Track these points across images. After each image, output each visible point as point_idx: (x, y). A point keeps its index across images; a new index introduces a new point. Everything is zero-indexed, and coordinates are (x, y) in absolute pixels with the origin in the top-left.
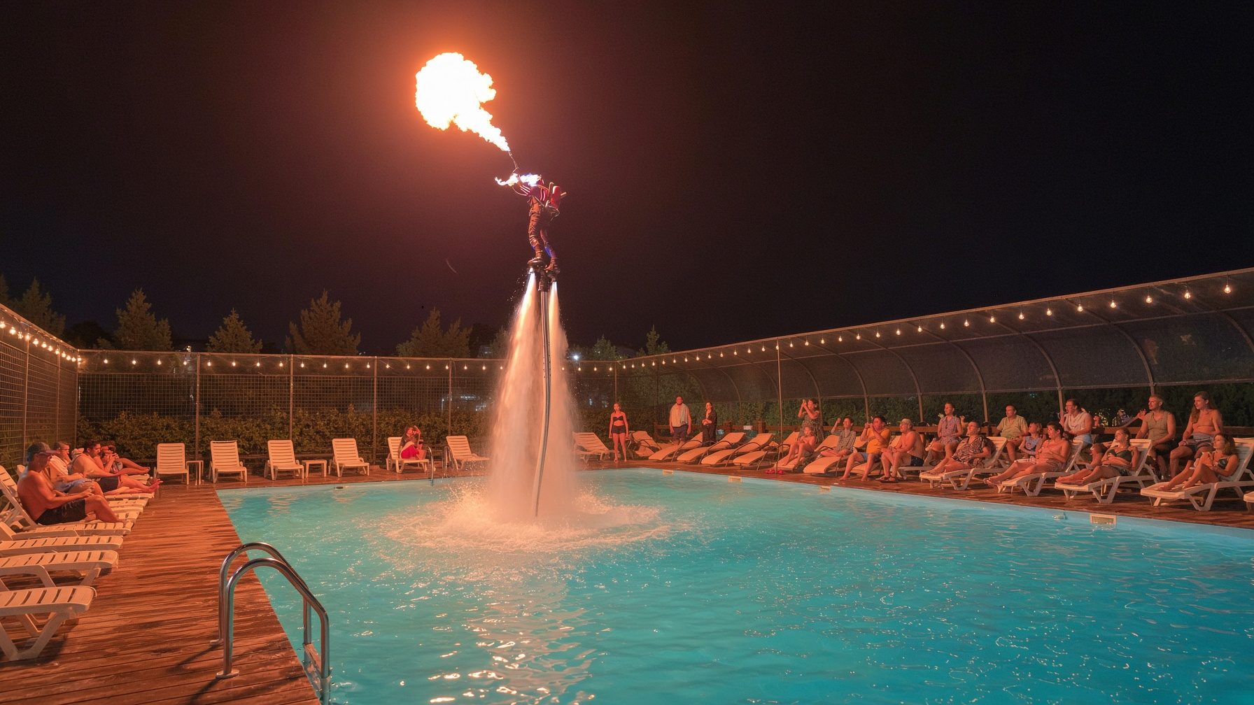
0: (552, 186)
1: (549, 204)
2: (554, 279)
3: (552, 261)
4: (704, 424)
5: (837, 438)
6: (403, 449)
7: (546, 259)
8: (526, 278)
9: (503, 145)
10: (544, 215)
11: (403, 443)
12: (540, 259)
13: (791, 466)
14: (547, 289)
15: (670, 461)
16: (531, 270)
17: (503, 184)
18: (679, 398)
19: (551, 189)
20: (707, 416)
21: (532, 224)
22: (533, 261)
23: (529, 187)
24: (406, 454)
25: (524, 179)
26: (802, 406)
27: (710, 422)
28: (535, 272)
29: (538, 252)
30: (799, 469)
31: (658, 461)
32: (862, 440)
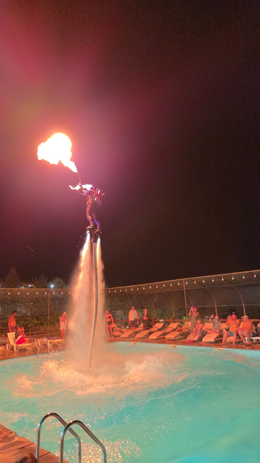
0: (98, 190)
1: (97, 199)
2: (99, 236)
3: (98, 227)
4: (144, 319)
5: (212, 324)
6: (17, 340)
7: (95, 226)
8: (85, 236)
9: (74, 169)
10: (94, 204)
11: (16, 337)
12: (92, 226)
13: (196, 338)
14: (96, 241)
15: (130, 337)
16: (88, 232)
17: (74, 189)
18: (133, 307)
19: (98, 192)
20: (145, 315)
21: (88, 209)
22: (89, 227)
23: (87, 190)
24: (19, 342)
25: (84, 186)
26: (191, 310)
27: (147, 318)
28: (90, 233)
29: (91, 223)
30: (200, 339)
31: (125, 338)
32: (227, 325)
